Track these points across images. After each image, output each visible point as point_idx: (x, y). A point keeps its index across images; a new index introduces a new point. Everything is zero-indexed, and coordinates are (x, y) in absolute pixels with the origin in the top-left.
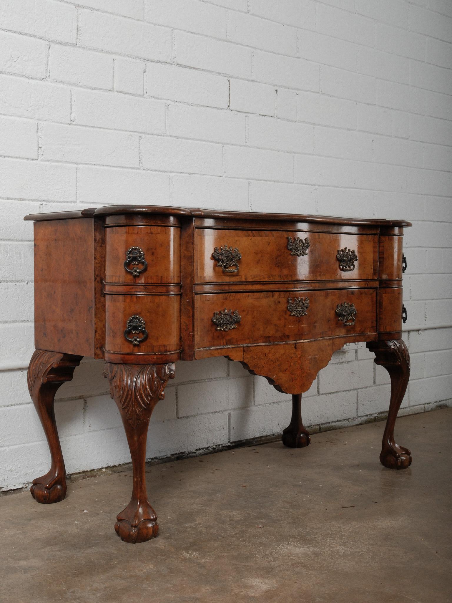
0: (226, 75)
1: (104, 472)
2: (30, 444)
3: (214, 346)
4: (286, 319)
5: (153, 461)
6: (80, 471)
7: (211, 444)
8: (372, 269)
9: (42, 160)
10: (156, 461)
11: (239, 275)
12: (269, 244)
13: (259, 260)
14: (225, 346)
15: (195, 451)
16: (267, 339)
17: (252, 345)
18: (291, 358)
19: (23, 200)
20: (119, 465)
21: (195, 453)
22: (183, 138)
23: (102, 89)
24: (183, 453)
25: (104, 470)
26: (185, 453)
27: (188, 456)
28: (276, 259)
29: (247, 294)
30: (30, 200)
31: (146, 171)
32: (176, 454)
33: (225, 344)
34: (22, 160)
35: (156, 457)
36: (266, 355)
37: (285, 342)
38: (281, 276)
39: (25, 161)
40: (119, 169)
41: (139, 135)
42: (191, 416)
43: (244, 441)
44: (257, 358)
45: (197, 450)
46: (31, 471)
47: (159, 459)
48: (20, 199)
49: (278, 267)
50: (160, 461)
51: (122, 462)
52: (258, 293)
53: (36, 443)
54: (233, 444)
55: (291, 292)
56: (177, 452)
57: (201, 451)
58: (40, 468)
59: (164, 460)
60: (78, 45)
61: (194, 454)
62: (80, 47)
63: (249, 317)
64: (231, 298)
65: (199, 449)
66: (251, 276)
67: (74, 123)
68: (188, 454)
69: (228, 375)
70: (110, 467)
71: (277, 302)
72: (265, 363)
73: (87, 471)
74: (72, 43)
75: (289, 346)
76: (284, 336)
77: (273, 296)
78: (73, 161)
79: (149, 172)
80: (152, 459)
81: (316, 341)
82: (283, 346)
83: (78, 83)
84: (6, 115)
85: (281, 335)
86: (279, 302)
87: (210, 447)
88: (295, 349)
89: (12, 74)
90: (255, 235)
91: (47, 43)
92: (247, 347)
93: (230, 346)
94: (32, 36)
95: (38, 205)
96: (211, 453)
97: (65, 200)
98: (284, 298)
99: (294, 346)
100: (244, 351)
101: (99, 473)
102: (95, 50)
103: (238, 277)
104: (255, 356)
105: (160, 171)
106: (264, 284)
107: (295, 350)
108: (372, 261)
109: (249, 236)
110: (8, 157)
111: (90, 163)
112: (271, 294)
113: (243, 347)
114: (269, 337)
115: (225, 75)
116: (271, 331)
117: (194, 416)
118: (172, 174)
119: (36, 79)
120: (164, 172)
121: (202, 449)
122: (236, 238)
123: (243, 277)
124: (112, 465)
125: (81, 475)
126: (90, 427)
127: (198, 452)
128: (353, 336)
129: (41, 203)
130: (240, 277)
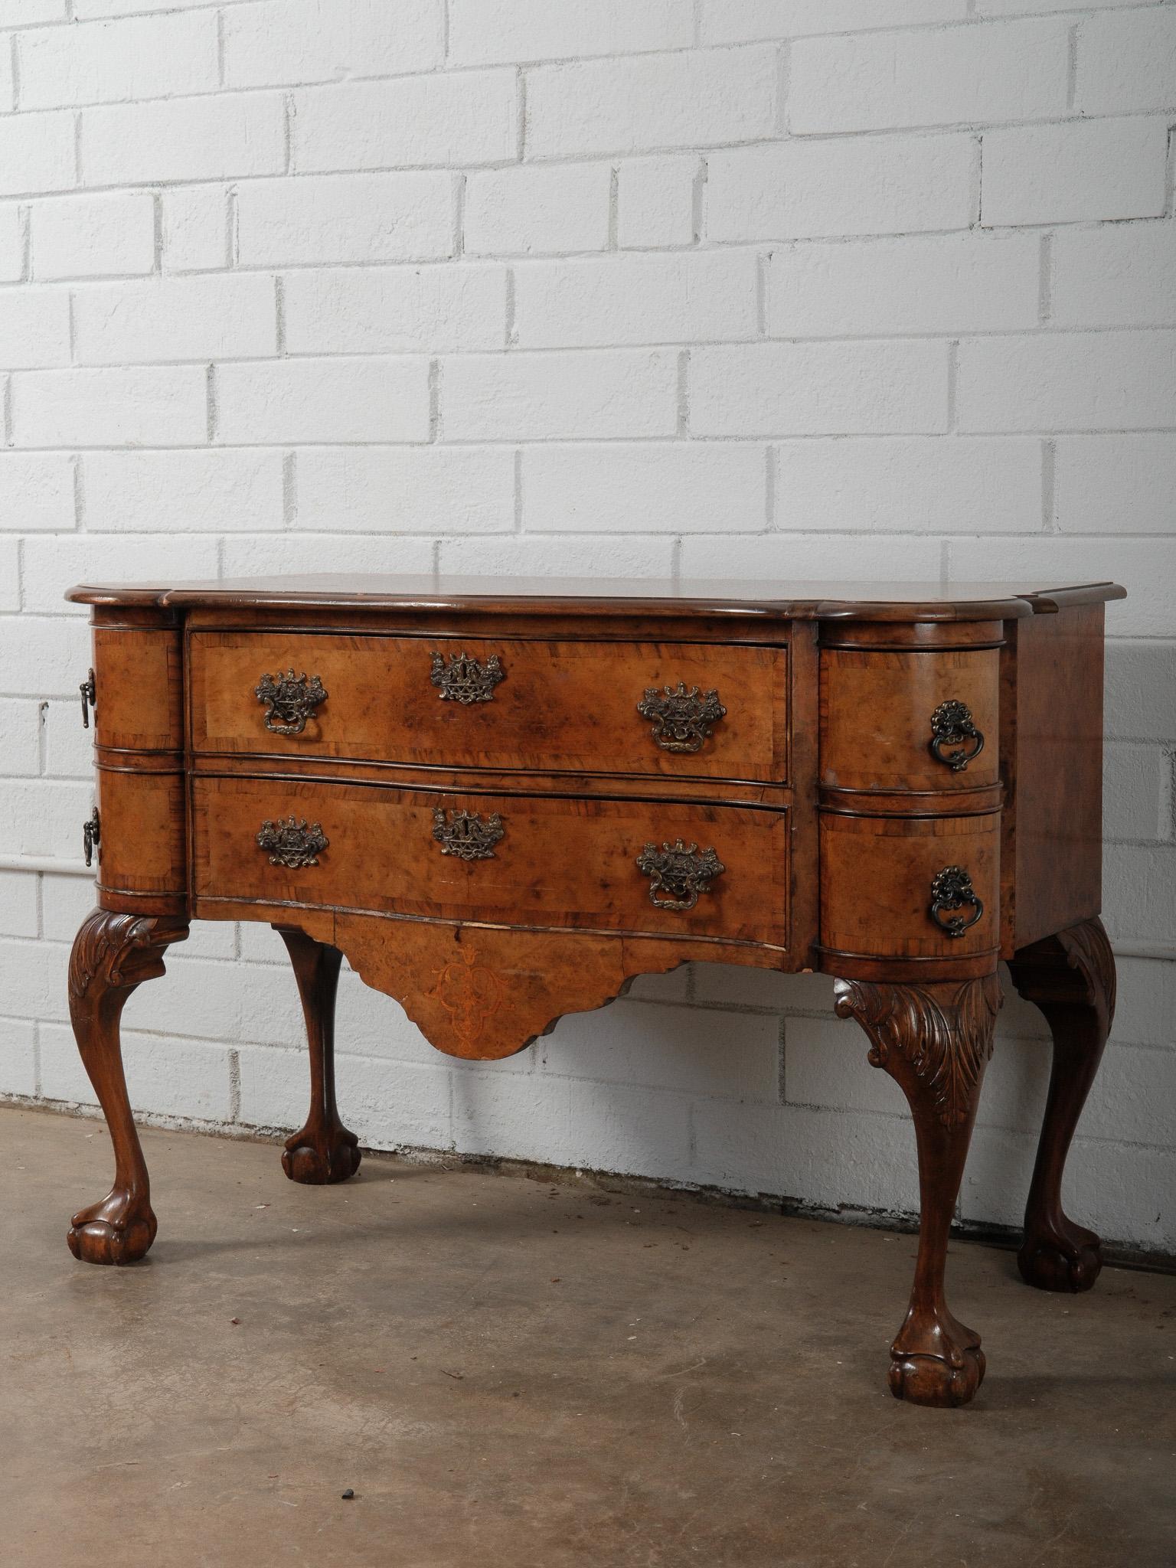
0: (967, 126)
1: (578, 1180)
2: (414, 1065)
3: (264, 897)
4: (431, 861)
5: (707, 1194)
6: (518, 1158)
7: (888, 1203)
8: (770, 750)
9: (442, 443)
10: (717, 1196)
11: (323, 742)
12: (389, 670)
13: (368, 708)
14: (291, 903)
15: (837, 1208)
16: (389, 903)
17: (354, 911)
18: (446, 962)
19: (403, 534)
20: (617, 1175)
21: (838, 1212)
22: (814, 339)
23: (582, 252)
24: (800, 1201)
25: (578, 1174)
26: (803, 1202)
27: (815, 1213)
28: (406, 707)
29: (343, 787)
30: (415, 534)
31: (701, 443)
32: (776, 1197)
33: (293, 895)
34: (398, 448)
35: (716, 1186)
36: (384, 942)
37: (428, 919)
38: (417, 752)
39: (407, 448)
40: (624, 444)
41: (682, 349)
42: (827, 1108)
44: (364, 944)
45: (843, 1206)
46: (412, 1122)
47: (723, 1194)
48: (395, 534)
49: (410, 726)
50: (728, 1201)
51: (622, 1170)
52: (367, 789)
53: (426, 1066)
54: (974, 1228)
55: (444, 794)
57: (860, 1214)
58: (432, 1123)
59: (739, 1201)
60: (525, 160)
61: (835, 1215)
62: (530, 162)
63: (348, 844)
64: (306, 793)
65: (852, 1207)
66: (350, 744)
67: (516, 347)
68: (813, 1209)
70: (591, 1170)
71: (408, 814)
72: (381, 961)
73: (534, 1164)
74: (507, 158)
75: (439, 930)
76: (429, 904)
77: (400, 801)
78: (509, 438)
79: (709, 443)
80: (704, 1187)
81: (538, 932)
82: (423, 928)
83: (525, 250)
84: (372, 353)
85: (420, 899)
86: (415, 816)
87: (886, 1210)
88: (457, 942)
89: (385, 263)
90: (359, 646)
91: (457, 172)
92: (344, 913)
93: (303, 905)
94: (423, 168)
95: (431, 545)
96: (890, 1228)
97: (491, 530)
98: (426, 806)
99: (453, 934)
100: (335, 922)
101: (566, 1177)
102: (568, 159)
103: (321, 745)
104: (361, 940)
105: (738, 438)
106: (378, 768)
107: (455, 944)
108: (771, 728)
109: (344, 650)
110: (374, 443)
111: (548, 438)
112: (396, 793)
113: (335, 913)
114: (393, 899)
115: (962, 127)
116: (397, 886)
117: (838, 1110)
118: (775, 444)
119: (435, 261)
120: (756, 439)
121: (865, 1209)
122: (317, 653)
123: (332, 746)
124: (595, 1168)
125: (525, 1167)
126: (544, 1062)
127: (846, 1213)
128: (713, 943)
129: (438, 539)
130: (325, 745)
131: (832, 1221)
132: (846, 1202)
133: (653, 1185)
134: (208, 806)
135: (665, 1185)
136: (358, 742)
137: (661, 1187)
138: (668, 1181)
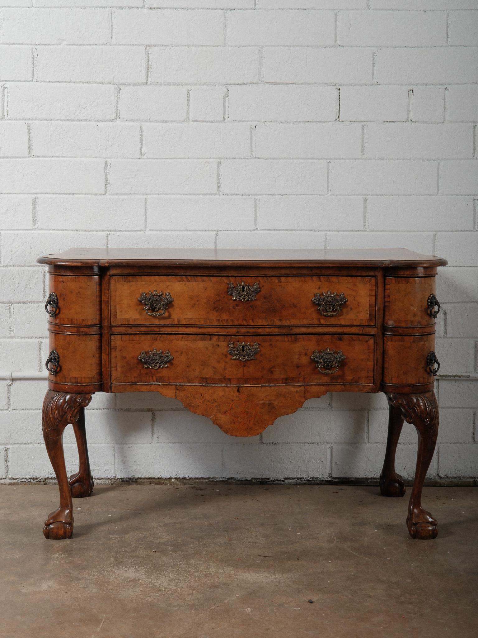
0: (334, 84)
1: (173, 482)
3: (141, 382)
4: (226, 362)
5: (230, 481)
6: (146, 477)
7: (304, 475)
8: (367, 314)
9: (109, 195)
10: (234, 481)
11: (171, 318)
12: (206, 289)
13: (195, 304)
14: (154, 383)
15: (284, 480)
16: (204, 380)
17: (186, 384)
18: (233, 401)
19: (91, 231)
20: (190, 478)
21: (284, 481)
22: (273, 159)
23: (174, 121)
24: (269, 479)
25: (173, 480)
26: (270, 479)
27: (274, 483)
28: (214, 303)
29: (181, 336)
30: (97, 231)
31: (226, 196)
32: (259, 478)
33: (155, 381)
34: (89, 196)
35: (233, 478)
36: (202, 395)
37: (224, 385)
38: (220, 321)
39: (94, 196)
40: (193, 196)
41: (218, 160)
42: (279, 443)
43: (353, 479)
44: (191, 397)
45: (286, 479)
46: (96, 468)
47: (237, 480)
48: (88, 231)
49: (217, 311)
50: (238, 482)
51: (193, 476)
52: (194, 336)
54: (336, 480)
55: (233, 336)
56: (260, 477)
57: (292, 481)
58: (106, 468)
59: (243, 482)
60: (148, 83)
61: (282, 482)
62: (151, 84)
63: (183, 358)
64: (162, 339)
65: (289, 479)
66: (185, 319)
67: (144, 157)
68: (274, 481)
69: (330, 405)
70: (179, 478)
71: (215, 345)
72: (200, 403)
73: (154, 478)
74: (141, 82)
75: (229, 389)
76: (225, 379)
77: (210, 340)
78: (141, 193)
79: (230, 196)
80: (229, 479)
81: (272, 386)
82: (222, 388)
83: (149, 119)
84: (76, 157)
85: (220, 377)
86: (218, 346)
87: (303, 478)
88: (238, 393)
89: (82, 121)
90: (190, 280)
91: (116, 86)
92: (181, 385)
93: (160, 384)
94: (101, 83)
95: (105, 235)
96: (305, 484)
97: (133, 229)
98: (224, 341)
99: (236, 390)
100: (176, 389)
101: (168, 482)
102: (168, 84)
103: (170, 320)
104: (190, 395)
105: (242, 195)
106: (200, 327)
107: (238, 394)
108: (368, 306)
109: (182, 282)
110: (77, 194)
111: (160, 193)
112: (209, 337)
113: (176, 385)
114: (206, 378)
115: (332, 84)
116: (208, 373)
117: (284, 443)
118: (258, 197)
119: (106, 121)
120: (249, 195)
121: (294, 479)
122: (168, 283)
123: (176, 320)
124: (181, 477)
125: (149, 480)
126: (158, 438)
127: (287, 481)
128: (340, 385)
129: (109, 233)
130: (172, 319)
131: (281, 484)
132: (287, 477)
133: (206, 480)
134: (117, 346)
135: (212, 480)
136: (189, 318)
137: (210, 481)
138: (213, 478)
